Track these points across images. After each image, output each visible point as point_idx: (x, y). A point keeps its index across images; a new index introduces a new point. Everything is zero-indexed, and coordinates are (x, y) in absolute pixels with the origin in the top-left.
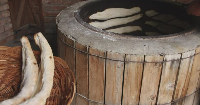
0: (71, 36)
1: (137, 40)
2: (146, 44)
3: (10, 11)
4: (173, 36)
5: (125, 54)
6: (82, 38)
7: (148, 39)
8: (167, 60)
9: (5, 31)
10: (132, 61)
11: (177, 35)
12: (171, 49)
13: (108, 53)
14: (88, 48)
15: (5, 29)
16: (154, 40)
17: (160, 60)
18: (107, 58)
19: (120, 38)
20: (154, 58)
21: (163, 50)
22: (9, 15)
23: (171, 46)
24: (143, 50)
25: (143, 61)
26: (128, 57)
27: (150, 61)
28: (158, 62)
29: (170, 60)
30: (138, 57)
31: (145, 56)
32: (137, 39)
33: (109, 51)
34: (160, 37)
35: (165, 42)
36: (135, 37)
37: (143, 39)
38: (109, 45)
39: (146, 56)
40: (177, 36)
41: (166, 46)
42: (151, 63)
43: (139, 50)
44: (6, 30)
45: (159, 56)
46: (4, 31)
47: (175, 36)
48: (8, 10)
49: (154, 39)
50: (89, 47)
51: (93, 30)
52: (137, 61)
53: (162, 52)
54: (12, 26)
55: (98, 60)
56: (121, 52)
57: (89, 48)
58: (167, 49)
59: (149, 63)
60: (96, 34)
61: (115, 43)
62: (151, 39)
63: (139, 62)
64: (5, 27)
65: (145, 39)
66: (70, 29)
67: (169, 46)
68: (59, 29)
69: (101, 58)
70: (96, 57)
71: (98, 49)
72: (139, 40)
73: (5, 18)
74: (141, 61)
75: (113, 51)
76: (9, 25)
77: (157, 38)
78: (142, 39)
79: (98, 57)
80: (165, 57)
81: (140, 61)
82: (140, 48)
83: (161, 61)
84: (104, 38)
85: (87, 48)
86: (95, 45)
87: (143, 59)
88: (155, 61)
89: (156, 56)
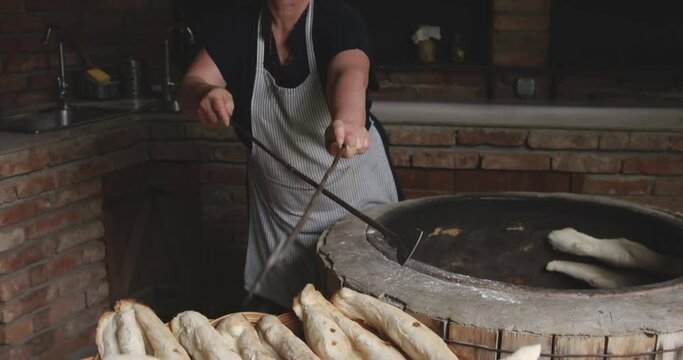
0: (386, 295)
1: (574, 299)
2: (602, 307)
3: (105, 243)
4: (666, 286)
5: (554, 336)
6: (421, 298)
7: (602, 296)
8: (665, 348)
9: (87, 307)
10: (572, 352)
11: (674, 285)
12: (669, 319)
13: (505, 335)
14: (446, 323)
15: (89, 298)
16: (620, 299)
17: (646, 347)
18: (503, 348)
19: (527, 297)
20: (632, 342)
21: (651, 320)
22: (102, 255)
23: (669, 311)
24: (600, 324)
25: (602, 353)
26: (561, 342)
27: (621, 353)
28: (641, 354)
29: (673, 347)
30: (589, 340)
31: (607, 338)
32: (574, 296)
33: (509, 329)
34: (634, 290)
35: (649, 301)
36: (567, 293)
37: (591, 296)
38: (505, 315)
39: (610, 339)
40: (676, 287)
41: (656, 312)
42: (624, 356)
43: (589, 323)
44: (89, 304)
45: (644, 337)
46: (83, 307)
47: (670, 285)
48: (99, 240)
49: (618, 295)
50: (449, 320)
51: (446, 278)
52: (586, 353)
53: (648, 326)
54: (107, 291)
55: (476, 356)
56: (542, 331)
57: (448, 325)
58: (659, 318)
59: (617, 356)
60: (457, 287)
61: (518, 308)
62: (610, 296)
63: (592, 356)
64: (88, 292)
65: (596, 296)
66: (377, 277)
67: (662, 312)
68: (341, 279)
69: (486, 349)
70: (468, 349)
71: (478, 325)
72: (581, 300)
73: (90, 263)
74: (598, 352)
75: (519, 330)
76: (100, 288)
77: (625, 291)
78: (587, 297)
79: (476, 348)
80: (659, 339)
81: (595, 352)
82: (589, 318)
83: (649, 351)
84: (484, 296)
85: (442, 323)
86: (464, 315)
87: (603, 347)
88: (635, 350)
89: (637, 337)
